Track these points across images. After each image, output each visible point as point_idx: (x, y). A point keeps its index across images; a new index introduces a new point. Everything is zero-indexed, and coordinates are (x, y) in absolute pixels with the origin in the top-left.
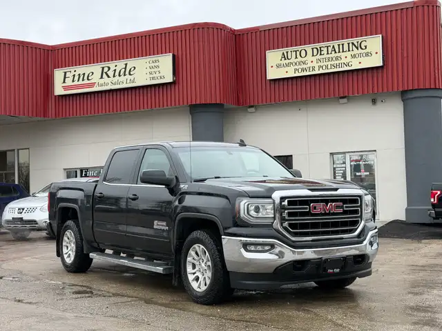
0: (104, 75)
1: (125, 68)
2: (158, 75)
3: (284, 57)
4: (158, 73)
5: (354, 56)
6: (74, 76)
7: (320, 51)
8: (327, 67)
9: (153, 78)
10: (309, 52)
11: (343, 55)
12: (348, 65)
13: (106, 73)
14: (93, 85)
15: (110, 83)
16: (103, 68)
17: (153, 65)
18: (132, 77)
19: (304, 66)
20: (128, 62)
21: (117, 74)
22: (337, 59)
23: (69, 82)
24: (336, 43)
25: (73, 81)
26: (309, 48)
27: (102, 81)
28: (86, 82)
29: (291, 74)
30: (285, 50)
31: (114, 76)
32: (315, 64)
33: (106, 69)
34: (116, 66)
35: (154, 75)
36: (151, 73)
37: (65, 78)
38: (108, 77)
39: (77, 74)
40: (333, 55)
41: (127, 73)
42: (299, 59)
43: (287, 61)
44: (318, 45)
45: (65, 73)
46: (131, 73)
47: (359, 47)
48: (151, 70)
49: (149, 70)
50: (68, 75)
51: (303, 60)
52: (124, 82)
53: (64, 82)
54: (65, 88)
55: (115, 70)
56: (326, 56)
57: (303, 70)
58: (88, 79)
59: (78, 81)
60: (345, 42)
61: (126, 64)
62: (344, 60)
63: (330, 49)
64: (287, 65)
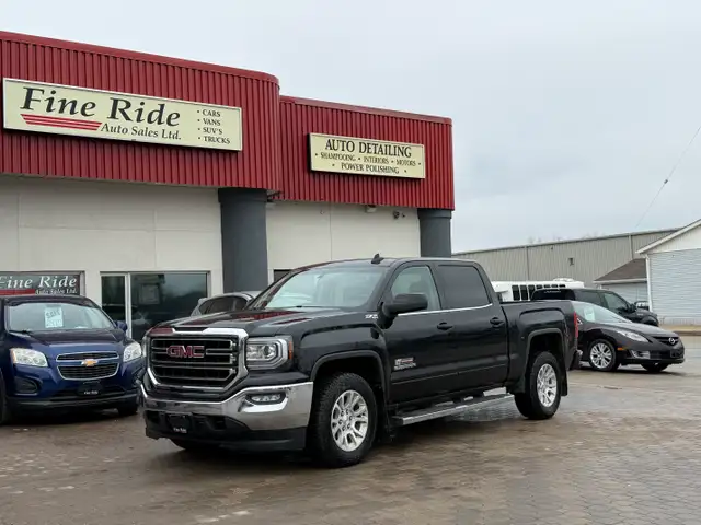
0: (118, 114)
1: (161, 112)
2: (217, 135)
3: (330, 145)
4: (217, 132)
5: (399, 162)
6: (51, 100)
7: (367, 147)
8: (374, 168)
9: (210, 139)
10: (357, 146)
11: (389, 158)
12: (394, 171)
13: (122, 111)
14: (94, 125)
15: (130, 131)
16: (116, 102)
17: (211, 118)
18: (173, 130)
19: (352, 162)
20: (166, 104)
21: (144, 116)
22: (384, 161)
23: (39, 108)
24: (383, 143)
25: (49, 110)
26: (357, 141)
27: (112, 123)
28: (78, 116)
29: (338, 169)
30: (331, 137)
31: (139, 120)
32: (362, 162)
33: (122, 105)
34: (142, 104)
35: (212, 135)
36: (206, 130)
37: (29, 99)
38: (128, 119)
39: (57, 98)
40: (380, 156)
41: (164, 119)
42: (346, 152)
43: (333, 152)
44: (366, 141)
45: (30, 91)
46: (172, 122)
47: (403, 153)
48: (207, 126)
49: (203, 125)
50: (35, 95)
51: (350, 154)
52: (158, 134)
53: (27, 106)
54: (30, 119)
55: (141, 111)
56: (373, 155)
57: (351, 166)
58: (83, 113)
59: (61, 111)
60: (393, 144)
61: (162, 106)
62: (391, 165)
63: (378, 148)
64: (335, 156)
